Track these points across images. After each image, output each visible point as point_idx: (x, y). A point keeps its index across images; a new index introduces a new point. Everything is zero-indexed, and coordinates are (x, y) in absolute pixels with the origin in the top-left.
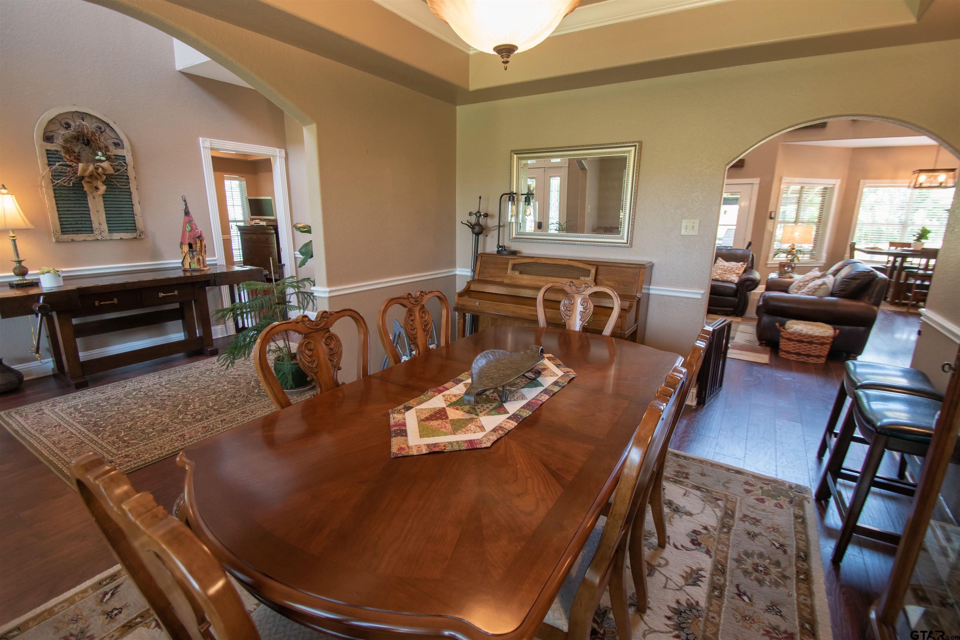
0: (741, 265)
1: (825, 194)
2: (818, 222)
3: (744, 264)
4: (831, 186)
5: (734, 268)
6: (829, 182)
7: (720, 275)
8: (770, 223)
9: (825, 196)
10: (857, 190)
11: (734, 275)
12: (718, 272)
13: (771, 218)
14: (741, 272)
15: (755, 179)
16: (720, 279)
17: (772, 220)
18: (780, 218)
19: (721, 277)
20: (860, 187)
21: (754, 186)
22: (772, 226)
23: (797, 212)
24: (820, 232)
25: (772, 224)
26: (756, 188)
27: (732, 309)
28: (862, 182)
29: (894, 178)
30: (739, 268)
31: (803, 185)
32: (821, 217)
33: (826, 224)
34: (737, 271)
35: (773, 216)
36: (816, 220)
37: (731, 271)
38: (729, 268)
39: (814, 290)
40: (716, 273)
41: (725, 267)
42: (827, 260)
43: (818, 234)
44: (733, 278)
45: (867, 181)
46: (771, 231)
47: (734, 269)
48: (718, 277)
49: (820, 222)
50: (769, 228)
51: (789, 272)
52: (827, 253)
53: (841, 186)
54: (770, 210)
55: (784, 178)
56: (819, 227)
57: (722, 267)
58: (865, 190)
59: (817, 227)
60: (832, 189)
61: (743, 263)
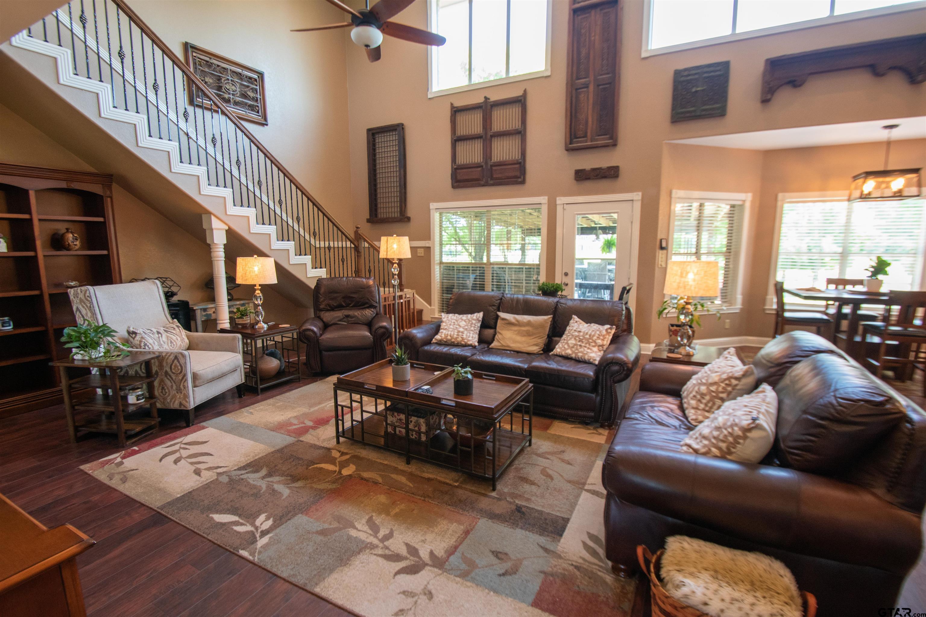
0: (606, 330)
1: (733, 214)
2: (726, 252)
3: (611, 329)
4: (740, 203)
5: (594, 336)
6: (738, 197)
7: (573, 347)
8: (661, 254)
9: (733, 217)
10: (775, 207)
11: (595, 349)
12: (569, 342)
13: (662, 248)
14: (607, 342)
15: (635, 193)
16: (573, 356)
17: (665, 251)
18: (674, 248)
19: (573, 352)
20: (779, 203)
21: (635, 202)
22: (664, 259)
23: (698, 240)
24: (731, 266)
25: (664, 256)
26: (638, 206)
27: (592, 414)
28: (780, 196)
29: (823, 189)
30: (604, 336)
31: (702, 201)
32: (730, 246)
33: (737, 255)
34: (599, 342)
35: (664, 245)
36: (724, 249)
37: (589, 341)
38: (587, 336)
39: (730, 439)
40: (567, 343)
41: (582, 334)
42: (743, 303)
43: (728, 268)
44: (592, 355)
45: (787, 194)
46: (664, 266)
47: (595, 338)
48: (569, 352)
49: (730, 252)
50: (660, 263)
51: (685, 345)
52: (743, 294)
53: (753, 202)
54: (659, 237)
55: (674, 191)
56: (729, 259)
57: (576, 334)
58: (786, 206)
59: (726, 259)
60: (742, 206)
61: (609, 326)
